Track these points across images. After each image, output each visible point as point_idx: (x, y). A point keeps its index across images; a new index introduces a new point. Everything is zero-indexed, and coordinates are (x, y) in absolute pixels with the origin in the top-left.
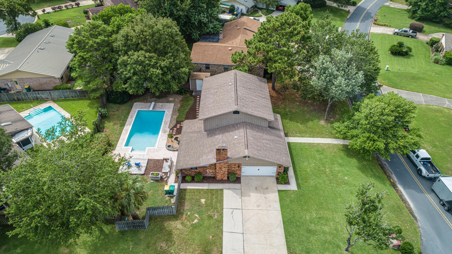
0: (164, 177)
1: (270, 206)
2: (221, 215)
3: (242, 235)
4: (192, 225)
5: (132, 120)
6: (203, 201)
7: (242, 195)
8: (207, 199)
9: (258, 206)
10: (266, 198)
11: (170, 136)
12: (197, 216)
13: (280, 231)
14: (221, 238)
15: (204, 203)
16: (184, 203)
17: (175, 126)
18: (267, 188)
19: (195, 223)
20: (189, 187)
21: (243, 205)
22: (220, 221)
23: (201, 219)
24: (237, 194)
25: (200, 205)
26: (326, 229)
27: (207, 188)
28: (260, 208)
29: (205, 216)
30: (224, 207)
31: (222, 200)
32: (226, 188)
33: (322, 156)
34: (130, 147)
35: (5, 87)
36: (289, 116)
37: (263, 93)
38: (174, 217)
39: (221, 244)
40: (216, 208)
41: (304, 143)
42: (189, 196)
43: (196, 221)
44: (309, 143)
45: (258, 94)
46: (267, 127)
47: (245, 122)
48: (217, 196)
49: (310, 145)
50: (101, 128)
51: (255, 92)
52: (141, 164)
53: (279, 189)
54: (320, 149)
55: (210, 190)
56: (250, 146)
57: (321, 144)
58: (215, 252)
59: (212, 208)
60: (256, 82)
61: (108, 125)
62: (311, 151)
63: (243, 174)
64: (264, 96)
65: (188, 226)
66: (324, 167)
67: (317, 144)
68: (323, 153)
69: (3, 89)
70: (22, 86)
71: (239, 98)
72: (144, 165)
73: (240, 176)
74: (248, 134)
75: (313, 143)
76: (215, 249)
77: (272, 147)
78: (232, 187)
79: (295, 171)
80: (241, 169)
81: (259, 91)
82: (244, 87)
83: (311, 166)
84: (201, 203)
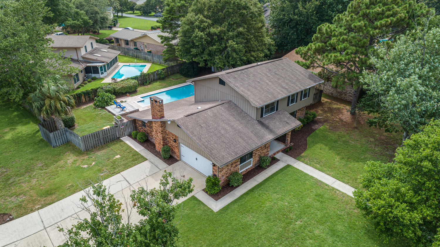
4: (79, 167)
6: (117, 157)
7: (153, 175)
12: (93, 163)
16: (103, 149)
19: (82, 167)
20: (126, 141)
22: (98, 180)
23: (90, 168)
24: (150, 171)
25: (109, 158)
27: (138, 151)
30: (122, 173)
31: (130, 167)
32: (152, 160)
33: (317, 204)
34: (142, 99)
35: (139, 48)
36: (337, 144)
37: (292, 85)
38: (80, 153)
39: (64, 197)
40: (115, 168)
41: (312, 177)
42: (116, 147)
43: (86, 166)
44: (320, 181)
45: (280, 82)
46: (255, 118)
47: (230, 101)
48: (133, 160)
49: (319, 183)
50: (146, 82)
51: (278, 79)
52: (125, 109)
53: (196, 196)
54: (326, 196)
55: (136, 154)
56: (193, 116)
57: (338, 192)
58: (50, 198)
59: (112, 166)
60: (299, 75)
61: (157, 84)
62: (308, 189)
63: (183, 158)
64: (287, 87)
65: (74, 166)
66: (299, 217)
67: (333, 189)
68: (325, 203)
69: (137, 49)
70: (148, 50)
71: (243, 71)
72: (128, 111)
73: (178, 159)
74: (213, 109)
75: (327, 185)
76: (54, 196)
77: (227, 135)
78: (157, 164)
79: (247, 194)
80: (178, 147)
81: (287, 81)
82: (270, 70)
83: (280, 203)
84: (114, 157)
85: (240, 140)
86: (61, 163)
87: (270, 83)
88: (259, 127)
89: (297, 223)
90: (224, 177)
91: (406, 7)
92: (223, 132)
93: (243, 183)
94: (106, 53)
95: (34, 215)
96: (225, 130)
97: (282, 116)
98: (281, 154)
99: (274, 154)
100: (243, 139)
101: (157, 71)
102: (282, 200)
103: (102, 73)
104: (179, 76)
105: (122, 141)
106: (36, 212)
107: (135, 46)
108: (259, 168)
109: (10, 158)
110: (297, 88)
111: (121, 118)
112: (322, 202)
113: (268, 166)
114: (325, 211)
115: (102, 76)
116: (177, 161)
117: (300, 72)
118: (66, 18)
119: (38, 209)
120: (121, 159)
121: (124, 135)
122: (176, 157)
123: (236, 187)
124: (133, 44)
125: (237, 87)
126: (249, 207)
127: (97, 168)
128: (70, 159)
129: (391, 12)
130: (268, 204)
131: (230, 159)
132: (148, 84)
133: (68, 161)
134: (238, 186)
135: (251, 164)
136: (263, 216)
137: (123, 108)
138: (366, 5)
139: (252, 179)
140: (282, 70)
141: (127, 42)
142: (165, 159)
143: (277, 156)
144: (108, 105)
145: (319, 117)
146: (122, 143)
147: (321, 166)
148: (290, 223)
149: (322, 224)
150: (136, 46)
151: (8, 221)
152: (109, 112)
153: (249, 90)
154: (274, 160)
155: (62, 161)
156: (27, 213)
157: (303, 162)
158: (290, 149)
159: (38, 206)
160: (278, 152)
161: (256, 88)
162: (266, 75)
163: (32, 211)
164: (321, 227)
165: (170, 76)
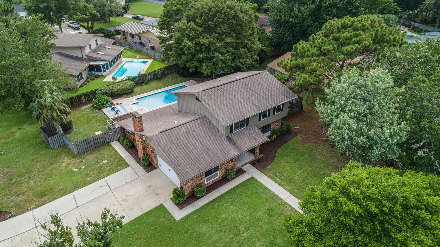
1: (131, 209)
2: (94, 181)
3: (76, 206)
4: (70, 170)
6: (104, 162)
7: (132, 182)
9: (124, 200)
10: (141, 199)
12: (83, 167)
16: (93, 154)
18: (157, 194)
19: (73, 171)
20: (115, 146)
21: (118, 188)
22: (85, 184)
23: (80, 172)
24: (130, 177)
25: (97, 163)
27: (123, 157)
28: (122, 202)
30: (106, 178)
31: (114, 172)
32: (134, 167)
33: (266, 218)
34: (136, 101)
35: (143, 42)
36: (303, 158)
37: (264, 102)
38: (74, 156)
39: (55, 199)
40: (100, 173)
41: (270, 191)
42: (104, 152)
43: (76, 170)
44: (276, 195)
45: (252, 99)
46: (224, 134)
47: (205, 116)
48: (117, 166)
49: (274, 197)
50: (143, 82)
51: (252, 96)
52: (119, 112)
53: (163, 204)
54: (276, 210)
55: (122, 159)
56: (167, 133)
57: (288, 207)
58: (43, 199)
59: (98, 171)
60: (274, 91)
61: (153, 84)
62: (263, 203)
63: (160, 167)
64: (258, 105)
65: (67, 169)
66: (247, 229)
67: (286, 203)
68: (273, 217)
69: (141, 43)
70: (151, 45)
71: (219, 88)
72: (121, 114)
73: (156, 167)
74: (187, 124)
75: (281, 199)
76: (46, 198)
77: (195, 152)
78: (137, 170)
79: (207, 205)
80: (156, 157)
81: (260, 98)
82: (246, 86)
83: (234, 215)
84: (102, 161)
85: (206, 156)
86: (57, 165)
87: (242, 101)
88: (226, 143)
89: (243, 235)
90: (190, 189)
91: (372, 34)
92: (191, 148)
93: (206, 194)
94: (109, 50)
95: (29, 214)
96: (194, 146)
97: (251, 131)
98: (249, 165)
99: (242, 166)
100: (209, 156)
101: (154, 71)
102: (237, 212)
103: (105, 71)
104: (175, 75)
105: (111, 146)
106: (31, 212)
107: (139, 40)
108: (224, 180)
109: (15, 158)
110: (268, 105)
111: (113, 123)
112: (271, 216)
113: (233, 178)
114: (271, 225)
115: (104, 74)
116: (155, 168)
117: (276, 87)
118: (75, 12)
119: (33, 209)
120: (107, 164)
121: (113, 140)
122: (154, 165)
123: (200, 198)
124: (138, 38)
125: (209, 105)
126: (207, 218)
127: (86, 172)
128: (65, 162)
129: (358, 39)
130: (224, 215)
131: (193, 175)
132: (145, 84)
133: (63, 164)
134: (202, 197)
135: (217, 176)
136: (216, 226)
137: (117, 112)
138: (338, 28)
139: (216, 190)
140: (258, 85)
141: (132, 36)
142: (144, 166)
143: (244, 168)
144: (104, 107)
145: (295, 128)
146: (111, 148)
147: (281, 180)
148: (237, 235)
149: (265, 237)
150: (141, 40)
151: (8, 219)
152: (105, 114)
153: (220, 109)
154: (240, 172)
155: (58, 164)
156: (23, 212)
157: (266, 175)
158: (258, 162)
159: (33, 206)
160: (246, 164)
161: (227, 106)
162: (241, 91)
163: (28, 210)
164: (264, 240)
165: (167, 76)
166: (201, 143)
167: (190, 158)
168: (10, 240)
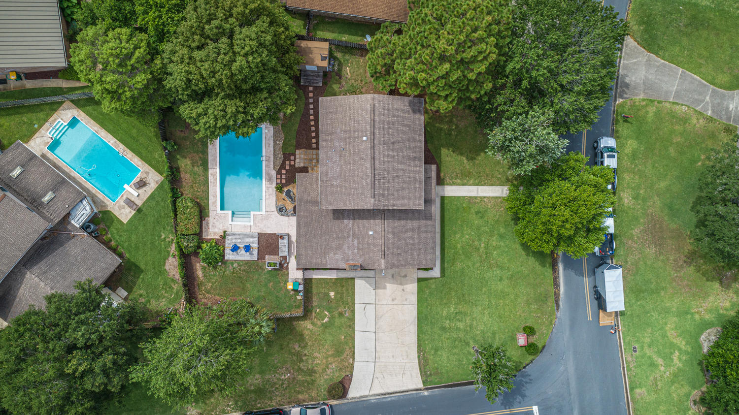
0: (283, 262)
1: (406, 300)
2: (353, 311)
3: (374, 334)
4: (322, 324)
5: (216, 151)
6: (332, 294)
7: (377, 285)
8: (337, 293)
9: (393, 300)
10: (403, 290)
11: (280, 188)
12: (327, 313)
13: (413, 329)
14: (353, 339)
15: (333, 297)
17: (283, 166)
19: (326, 322)
20: (314, 277)
21: (377, 298)
22: (352, 319)
23: (332, 318)
24: (370, 285)
25: (329, 300)
26: (461, 325)
27: (336, 277)
28: (394, 303)
29: (336, 314)
30: (356, 302)
31: (353, 293)
32: (360, 275)
33: (482, 222)
34: (229, 211)
39: (353, 345)
40: (347, 304)
43: (326, 319)
50: (175, 175)
53: (419, 276)
54: (482, 209)
57: (485, 199)
58: (348, 351)
59: (342, 304)
61: (184, 162)
62: (469, 212)
66: (480, 240)
67: (481, 198)
72: (255, 245)
74: (386, 229)
75: (476, 198)
77: (416, 241)
78: (365, 275)
79: (442, 249)
83: (464, 239)
84: (330, 297)
85: (425, 235)
86: (306, 332)
89: (482, 246)
92: (411, 242)
96: (410, 238)
100: (425, 232)
102: (463, 235)
106: (355, 363)
111: (276, 263)
112: (483, 217)
114: (489, 224)
119: (354, 360)
126: (453, 258)
128: (306, 325)
130: (459, 246)
133: (309, 327)
136: (463, 257)
144: (223, 255)
151: (352, 377)
159: (350, 360)
163: (353, 364)
166: (410, 230)
167: (420, 249)
168: (376, 381)
